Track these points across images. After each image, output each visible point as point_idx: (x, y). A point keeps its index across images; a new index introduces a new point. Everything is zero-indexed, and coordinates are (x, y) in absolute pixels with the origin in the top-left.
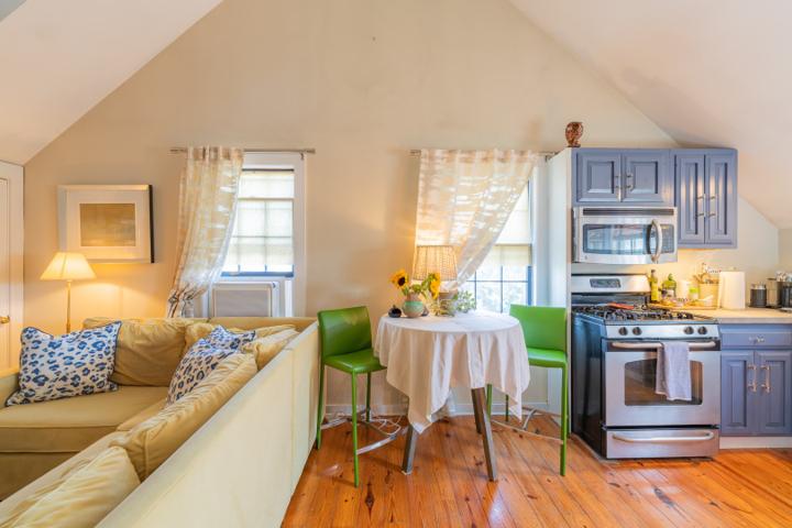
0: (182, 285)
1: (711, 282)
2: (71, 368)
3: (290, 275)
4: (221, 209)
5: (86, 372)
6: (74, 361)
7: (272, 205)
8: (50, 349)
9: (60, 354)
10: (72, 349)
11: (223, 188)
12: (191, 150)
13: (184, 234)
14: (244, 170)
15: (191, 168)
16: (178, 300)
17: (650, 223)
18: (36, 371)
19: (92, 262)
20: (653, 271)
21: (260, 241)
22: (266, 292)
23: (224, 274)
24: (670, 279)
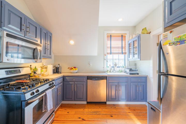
1: (45, 68)
17: (35, 48)
20: (31, 66)
24: (35, 68)
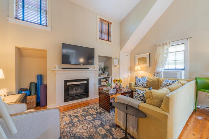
0: (156, 71)
2: (142, 83)
3: (184, 69)
4: (165, 55)
5: (144, 84)
7: (177, 53)
9: (140, 80)
10: (142, 80)
11: (165, 51)
12: (158, 45)
13: (156, 61)
14: (170, 46)
15: (158, 48)
16: (155, 74)
18: (138, 82)
19: (140, 67)
21: (174, 62)
22: (177, 73)
23: (165, 69)
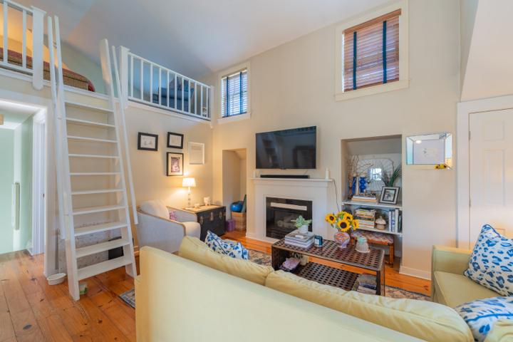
2: (498, 268)
6: (501, 264)
8: (486, 246)
9: (491, 252)
10: (502, 253)
18: (475, 258)
